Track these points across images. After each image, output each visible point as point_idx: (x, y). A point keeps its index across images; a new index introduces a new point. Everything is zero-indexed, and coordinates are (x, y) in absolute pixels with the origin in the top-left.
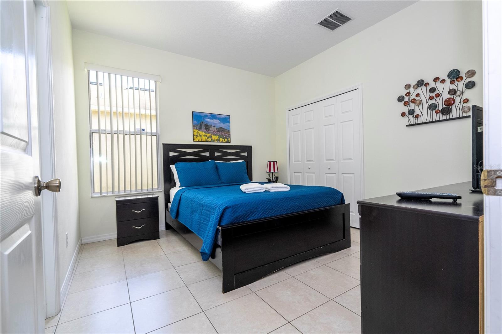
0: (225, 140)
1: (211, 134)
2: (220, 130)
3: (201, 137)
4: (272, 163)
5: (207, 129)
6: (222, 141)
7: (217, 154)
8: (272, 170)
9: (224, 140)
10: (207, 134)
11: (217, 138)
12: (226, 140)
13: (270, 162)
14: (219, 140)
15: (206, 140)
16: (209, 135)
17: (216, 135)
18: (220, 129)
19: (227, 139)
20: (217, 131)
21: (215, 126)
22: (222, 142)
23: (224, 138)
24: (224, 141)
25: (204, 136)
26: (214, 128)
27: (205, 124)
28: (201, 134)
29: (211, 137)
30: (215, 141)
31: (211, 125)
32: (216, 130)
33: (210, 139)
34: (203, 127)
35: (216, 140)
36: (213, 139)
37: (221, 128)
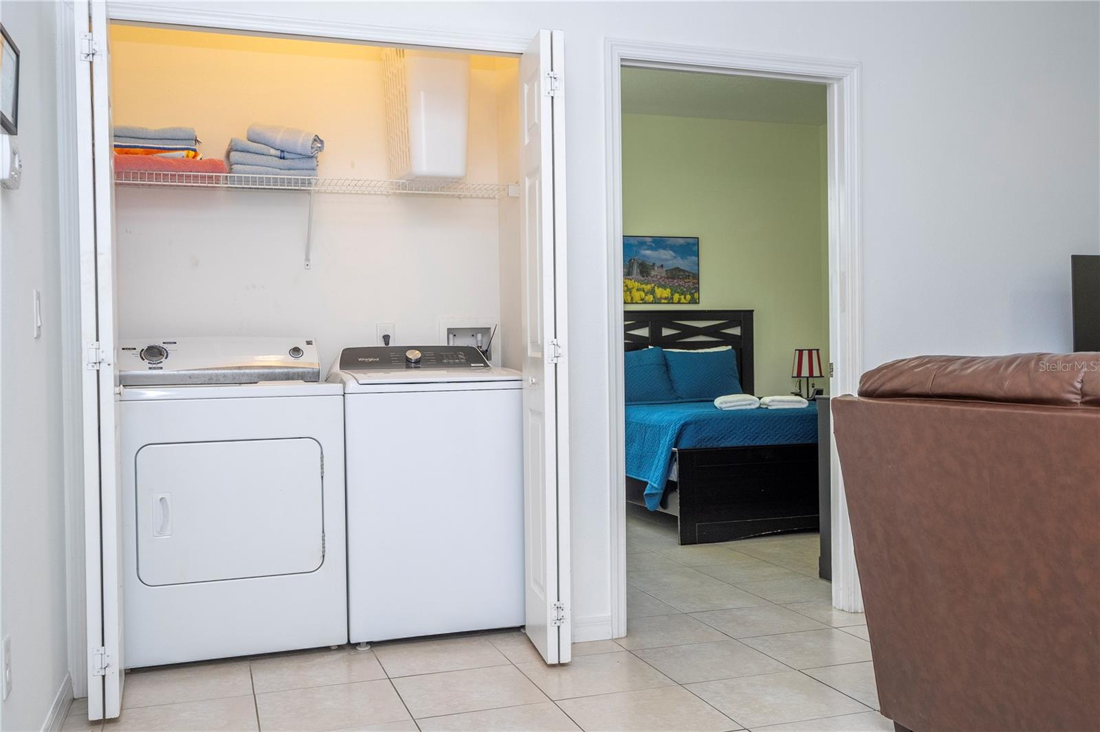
0: (685, 298)
1: (653, 285)
2: (675, 275)
3: (630, 293)
4: (806, 354)
5: (645, 274)
6: (680, 299)
7: (666, 332)
8: (805, 372)
9: (683, 297)
10: (644, 286)
11: (666, 293)
12: (688, 297)
13: (801, 352)
14: (672, 298)
15: (642, 300)
16: (648, 287)
17: (664, 287)
18: (674, 272)
19: (692, 294)
20: (668, 278)
21: (662, 266)
22: (679, 303)
23: (682, 293)
24: (683, 300)
25: (638, 290)
26: (660, 270)
27: (640, 261)
28: (630, 287)
29: (652, 292)
30: (663, 301)
31: (654, 264)
32: (664, 274)
33: (650, 298)
34: (636, 269)
35: (665, 299)
36: (659, 296)
37: (677, 269)
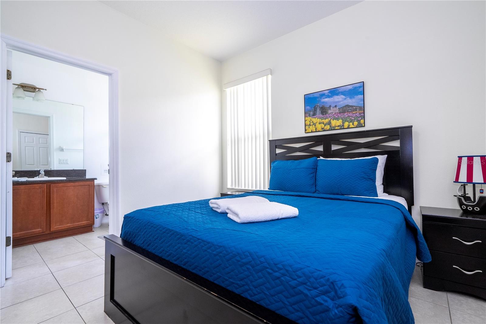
0: (353, 124)
1: (329, 119)
2: (345, 109)
3: (315, 126)
4: (465, 161)
5: (324, 113)
6: (349, 125)
7: (334, 147)
8: (463, 178)
9: (351, 124)
10: (324, 120)
11: (339, 122)
12: (356, 123)
13: (460, 158)
14: (343, 125)
15: (322, 129)
16: (327, 120)
17: (337, 119)
18: (345, 108)
19: (359, 121)
20: (340, 113)
21: (336, 106)
22: (348, 128)
23: (352, 121)
24: (351, 126)
25: (320, 123)
26: (335, 109)
27: (321, 106)
28: (315, 122)
29: (329, 123)
30: (337, 128)
31: (330, 106)
32: (337, 111)
33: (328, 127)
34: (318, 111)
35: (338, 126)
36: (334, 126)
37: (348, 106)
